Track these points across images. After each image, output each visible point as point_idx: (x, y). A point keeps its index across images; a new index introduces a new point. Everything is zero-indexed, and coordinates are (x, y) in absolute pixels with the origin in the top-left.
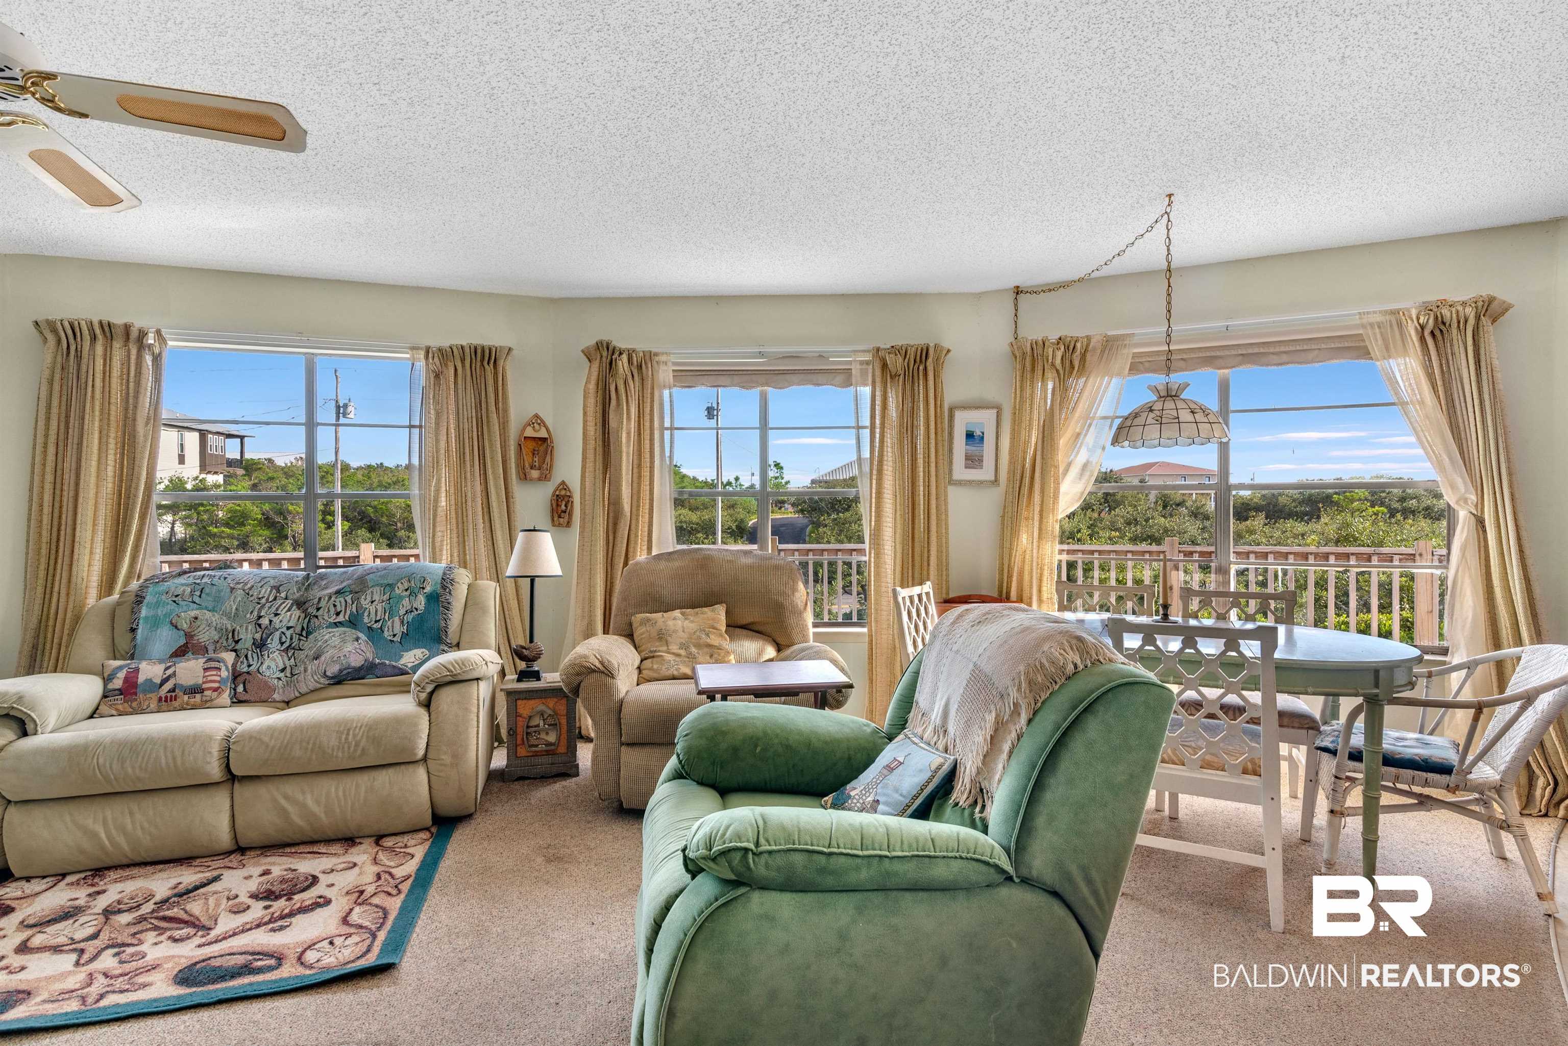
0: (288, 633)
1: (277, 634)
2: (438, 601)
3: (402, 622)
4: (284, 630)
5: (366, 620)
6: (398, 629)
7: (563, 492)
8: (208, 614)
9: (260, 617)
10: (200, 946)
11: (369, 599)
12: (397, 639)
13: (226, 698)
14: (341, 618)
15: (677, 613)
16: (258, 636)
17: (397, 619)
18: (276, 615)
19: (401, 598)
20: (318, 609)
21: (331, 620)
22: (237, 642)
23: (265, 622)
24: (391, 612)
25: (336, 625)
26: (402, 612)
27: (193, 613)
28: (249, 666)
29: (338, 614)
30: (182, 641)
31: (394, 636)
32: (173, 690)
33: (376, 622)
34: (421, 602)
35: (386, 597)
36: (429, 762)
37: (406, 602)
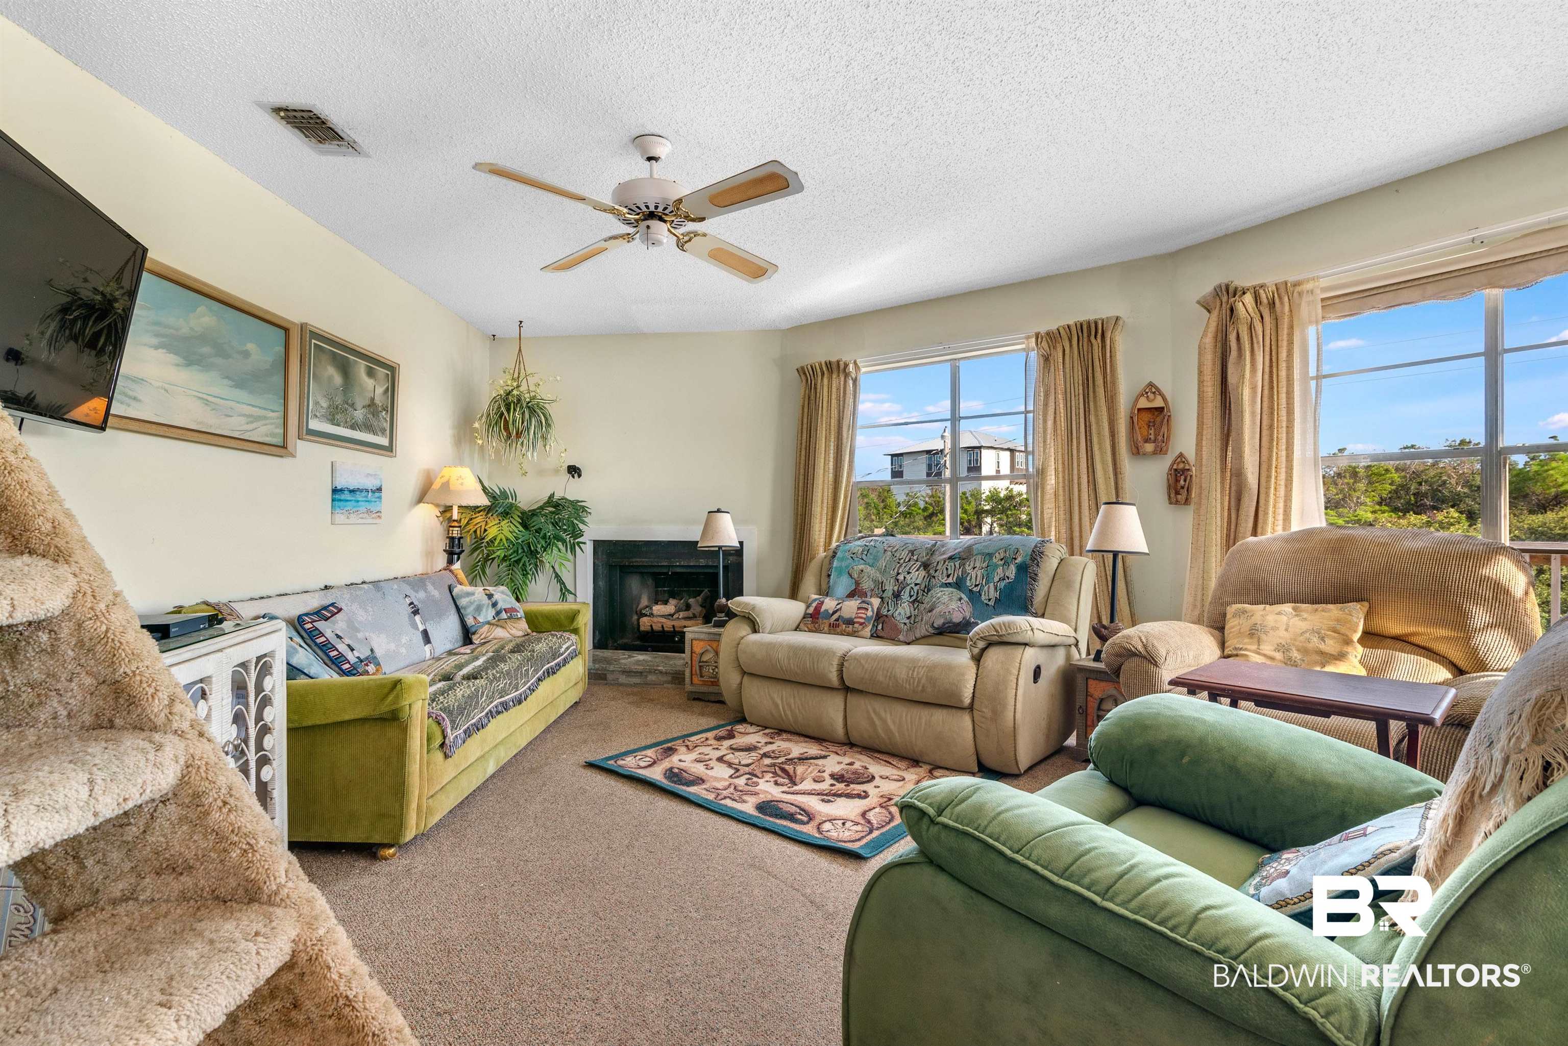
0: (916, 588)
1: (908, 588)
2: (1027, 571)
3: (996, 588)
4: (913, 585)
5: (968, 584)
6: (993, 594)
7: (1181, 466)
8: (869, 568)
9: (898, 574)
10: (783, 792)
11: (972, 565)
12: (992, 603)
13: (867, 631)
14: (950, 580)
15: (1287, 608)
16: (896, 588)
17: (992, 585)
18: (909, 573)
19: (997, 566)
20: (936, 571)
21: (943, 581)
22: (883, 591)
23: (901, 577)
24: (988, 578)
25: (947, 585)
26: (996, 579)
27: (861, 567)
28: (888, 611)
29: (948, 576)
30: (853, 587)
31: (990, 600)
32: (837, 620)
33: (976, 586)
34: (1012, 572)
35: (985, 565)
36: (975, 711)
37: (1000, 570)
